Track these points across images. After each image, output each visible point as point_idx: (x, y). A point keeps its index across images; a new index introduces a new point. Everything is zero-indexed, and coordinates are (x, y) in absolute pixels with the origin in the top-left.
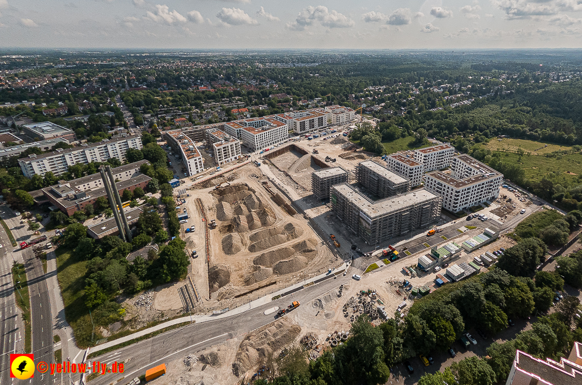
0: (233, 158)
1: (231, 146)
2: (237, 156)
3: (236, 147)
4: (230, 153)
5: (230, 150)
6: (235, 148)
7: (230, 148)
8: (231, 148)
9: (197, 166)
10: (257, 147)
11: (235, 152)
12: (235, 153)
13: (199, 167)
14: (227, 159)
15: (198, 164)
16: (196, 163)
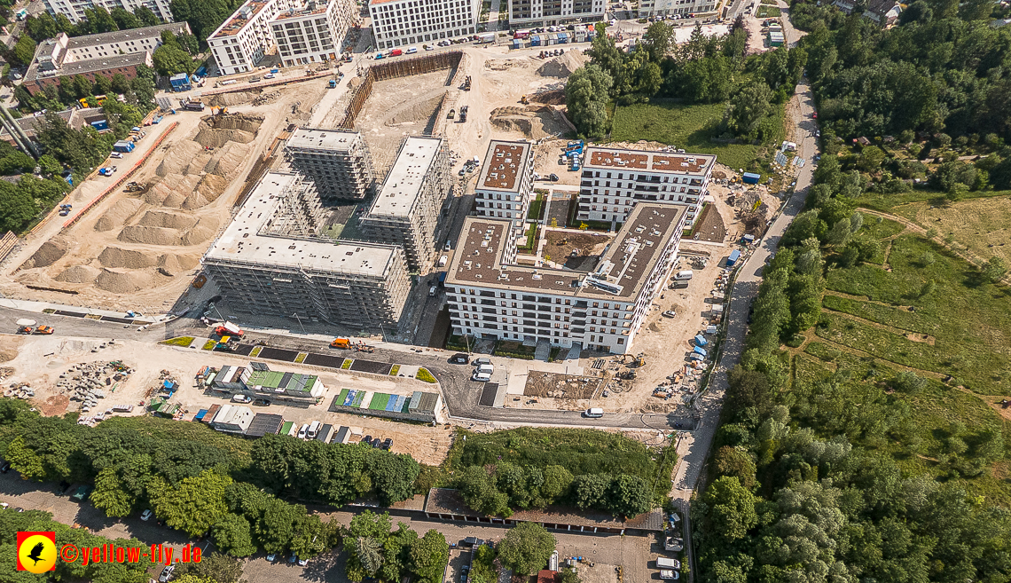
0: (317, 55)
1: (306, 23)
2: (327, 52)
3: (320, 29)
4: (307, 41)
5: (305, 34)
6: (317, 32)
7: (303, 28)
8: (308, 31)
9: (231, 57)
10: (378, 41)
11: (319, 43)
12: (320, 46)
13: (237, 59)
14: (300, 56)
15: (234, 53)
16: (228, 50)
